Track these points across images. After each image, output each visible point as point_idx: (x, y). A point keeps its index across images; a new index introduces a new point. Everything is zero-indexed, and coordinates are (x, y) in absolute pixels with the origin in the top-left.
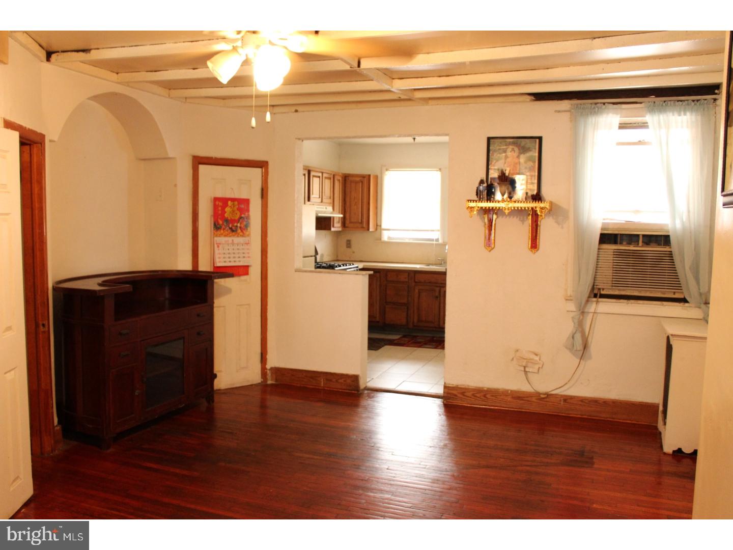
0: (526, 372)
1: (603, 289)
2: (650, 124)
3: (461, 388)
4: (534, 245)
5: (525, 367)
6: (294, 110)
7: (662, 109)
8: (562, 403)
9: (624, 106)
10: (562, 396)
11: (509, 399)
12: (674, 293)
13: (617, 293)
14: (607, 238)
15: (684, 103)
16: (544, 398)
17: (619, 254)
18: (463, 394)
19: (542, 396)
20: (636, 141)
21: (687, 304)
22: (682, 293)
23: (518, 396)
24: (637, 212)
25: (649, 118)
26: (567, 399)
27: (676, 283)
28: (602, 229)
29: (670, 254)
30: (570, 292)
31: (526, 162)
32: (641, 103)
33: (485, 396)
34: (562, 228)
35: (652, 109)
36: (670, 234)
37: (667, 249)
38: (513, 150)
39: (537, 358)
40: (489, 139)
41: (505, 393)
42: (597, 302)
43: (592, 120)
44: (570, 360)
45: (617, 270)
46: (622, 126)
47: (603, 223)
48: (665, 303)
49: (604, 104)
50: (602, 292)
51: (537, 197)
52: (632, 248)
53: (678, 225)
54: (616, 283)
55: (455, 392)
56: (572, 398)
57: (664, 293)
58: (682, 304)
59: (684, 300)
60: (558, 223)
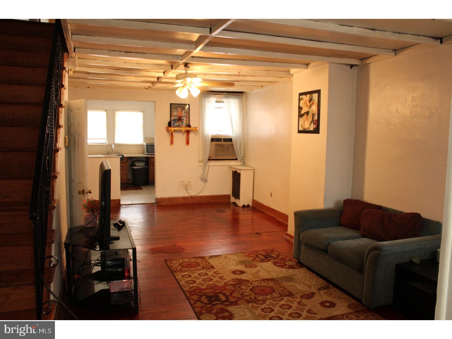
0: (186, 189)
1: (211, 157)
2: (225, 102)
3: (163, 198)
4: (188, 143)
5: (186, 187)
6: (87, 87)
7: (228, 97)
8: (199, 198)
9: (217, 95)
10: (199, 196)
11: (181, 200)
12: (233, 157)
13: (216, 158)
14: (213, 140)
15: (235, 96)
16: (193, 198)
17: (216, 145)
18: (164, 200)
19: (193, 197)
20: (219, 107)
21: (237, 161)
22: (236, 157)
23: (184, 198)
24: (220, 131)
25: (224, 100)
26: (201, 197)
27: (234, 154)
28: (212, 137)
29: (232, 145)
30: (201, 159)
31: (184, 113)
32: (222, 95)
33: (172, 200)
34: (197, 136)
35: (226, 97)
36: (232, 138)
37: (231, 143)
38: (180, 108)
39: (190, 184)
40: (171, 104)
41: (179, 198)
42: (210, 162)
43: (207, 99)
44: (202, 184)
45: (216, 150)
46: (217, 102)
47: (212, 135)
48: (231, 161)
49: (211, 94)
50: (211, 158)
51: (189, 126)
52: (220, 143)
53: (235, 135)
54: (216, 154)
55: (161, 200)
56: (202, 196)
57: (230, 157)
58: (235, 161)
59: (236, 159)
60: (195, 135)
